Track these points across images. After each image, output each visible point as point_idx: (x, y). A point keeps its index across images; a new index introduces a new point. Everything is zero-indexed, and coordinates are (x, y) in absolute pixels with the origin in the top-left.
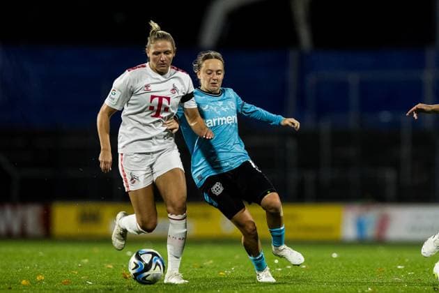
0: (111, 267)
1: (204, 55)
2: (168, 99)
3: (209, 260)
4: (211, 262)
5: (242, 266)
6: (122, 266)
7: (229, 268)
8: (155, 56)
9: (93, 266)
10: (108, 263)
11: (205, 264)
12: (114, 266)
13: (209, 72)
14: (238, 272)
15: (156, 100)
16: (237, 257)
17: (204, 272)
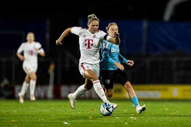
0: (126, 111)
1: (110, 24)
2: (92, 40)
3: (167, 108)
4: (168, 109)
5: (180, 111)
6: (131, 111)
7: (176, 111)
8: (92, 27)
9: (119, 111)
10: (125, 109)
11: (165, 110)
12: (127, 111)
13: (113, 29)
14: (179, 113)
15: (87, 41)
16: (178, 107)
17: (165, 113)
